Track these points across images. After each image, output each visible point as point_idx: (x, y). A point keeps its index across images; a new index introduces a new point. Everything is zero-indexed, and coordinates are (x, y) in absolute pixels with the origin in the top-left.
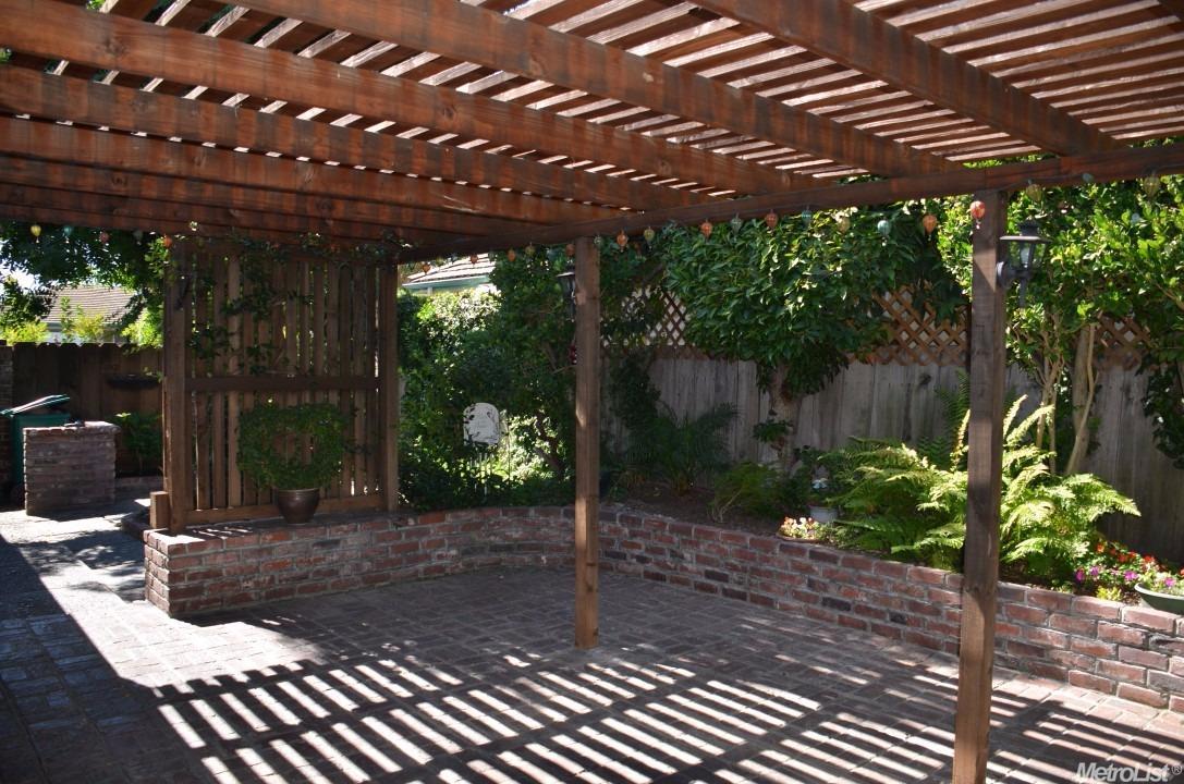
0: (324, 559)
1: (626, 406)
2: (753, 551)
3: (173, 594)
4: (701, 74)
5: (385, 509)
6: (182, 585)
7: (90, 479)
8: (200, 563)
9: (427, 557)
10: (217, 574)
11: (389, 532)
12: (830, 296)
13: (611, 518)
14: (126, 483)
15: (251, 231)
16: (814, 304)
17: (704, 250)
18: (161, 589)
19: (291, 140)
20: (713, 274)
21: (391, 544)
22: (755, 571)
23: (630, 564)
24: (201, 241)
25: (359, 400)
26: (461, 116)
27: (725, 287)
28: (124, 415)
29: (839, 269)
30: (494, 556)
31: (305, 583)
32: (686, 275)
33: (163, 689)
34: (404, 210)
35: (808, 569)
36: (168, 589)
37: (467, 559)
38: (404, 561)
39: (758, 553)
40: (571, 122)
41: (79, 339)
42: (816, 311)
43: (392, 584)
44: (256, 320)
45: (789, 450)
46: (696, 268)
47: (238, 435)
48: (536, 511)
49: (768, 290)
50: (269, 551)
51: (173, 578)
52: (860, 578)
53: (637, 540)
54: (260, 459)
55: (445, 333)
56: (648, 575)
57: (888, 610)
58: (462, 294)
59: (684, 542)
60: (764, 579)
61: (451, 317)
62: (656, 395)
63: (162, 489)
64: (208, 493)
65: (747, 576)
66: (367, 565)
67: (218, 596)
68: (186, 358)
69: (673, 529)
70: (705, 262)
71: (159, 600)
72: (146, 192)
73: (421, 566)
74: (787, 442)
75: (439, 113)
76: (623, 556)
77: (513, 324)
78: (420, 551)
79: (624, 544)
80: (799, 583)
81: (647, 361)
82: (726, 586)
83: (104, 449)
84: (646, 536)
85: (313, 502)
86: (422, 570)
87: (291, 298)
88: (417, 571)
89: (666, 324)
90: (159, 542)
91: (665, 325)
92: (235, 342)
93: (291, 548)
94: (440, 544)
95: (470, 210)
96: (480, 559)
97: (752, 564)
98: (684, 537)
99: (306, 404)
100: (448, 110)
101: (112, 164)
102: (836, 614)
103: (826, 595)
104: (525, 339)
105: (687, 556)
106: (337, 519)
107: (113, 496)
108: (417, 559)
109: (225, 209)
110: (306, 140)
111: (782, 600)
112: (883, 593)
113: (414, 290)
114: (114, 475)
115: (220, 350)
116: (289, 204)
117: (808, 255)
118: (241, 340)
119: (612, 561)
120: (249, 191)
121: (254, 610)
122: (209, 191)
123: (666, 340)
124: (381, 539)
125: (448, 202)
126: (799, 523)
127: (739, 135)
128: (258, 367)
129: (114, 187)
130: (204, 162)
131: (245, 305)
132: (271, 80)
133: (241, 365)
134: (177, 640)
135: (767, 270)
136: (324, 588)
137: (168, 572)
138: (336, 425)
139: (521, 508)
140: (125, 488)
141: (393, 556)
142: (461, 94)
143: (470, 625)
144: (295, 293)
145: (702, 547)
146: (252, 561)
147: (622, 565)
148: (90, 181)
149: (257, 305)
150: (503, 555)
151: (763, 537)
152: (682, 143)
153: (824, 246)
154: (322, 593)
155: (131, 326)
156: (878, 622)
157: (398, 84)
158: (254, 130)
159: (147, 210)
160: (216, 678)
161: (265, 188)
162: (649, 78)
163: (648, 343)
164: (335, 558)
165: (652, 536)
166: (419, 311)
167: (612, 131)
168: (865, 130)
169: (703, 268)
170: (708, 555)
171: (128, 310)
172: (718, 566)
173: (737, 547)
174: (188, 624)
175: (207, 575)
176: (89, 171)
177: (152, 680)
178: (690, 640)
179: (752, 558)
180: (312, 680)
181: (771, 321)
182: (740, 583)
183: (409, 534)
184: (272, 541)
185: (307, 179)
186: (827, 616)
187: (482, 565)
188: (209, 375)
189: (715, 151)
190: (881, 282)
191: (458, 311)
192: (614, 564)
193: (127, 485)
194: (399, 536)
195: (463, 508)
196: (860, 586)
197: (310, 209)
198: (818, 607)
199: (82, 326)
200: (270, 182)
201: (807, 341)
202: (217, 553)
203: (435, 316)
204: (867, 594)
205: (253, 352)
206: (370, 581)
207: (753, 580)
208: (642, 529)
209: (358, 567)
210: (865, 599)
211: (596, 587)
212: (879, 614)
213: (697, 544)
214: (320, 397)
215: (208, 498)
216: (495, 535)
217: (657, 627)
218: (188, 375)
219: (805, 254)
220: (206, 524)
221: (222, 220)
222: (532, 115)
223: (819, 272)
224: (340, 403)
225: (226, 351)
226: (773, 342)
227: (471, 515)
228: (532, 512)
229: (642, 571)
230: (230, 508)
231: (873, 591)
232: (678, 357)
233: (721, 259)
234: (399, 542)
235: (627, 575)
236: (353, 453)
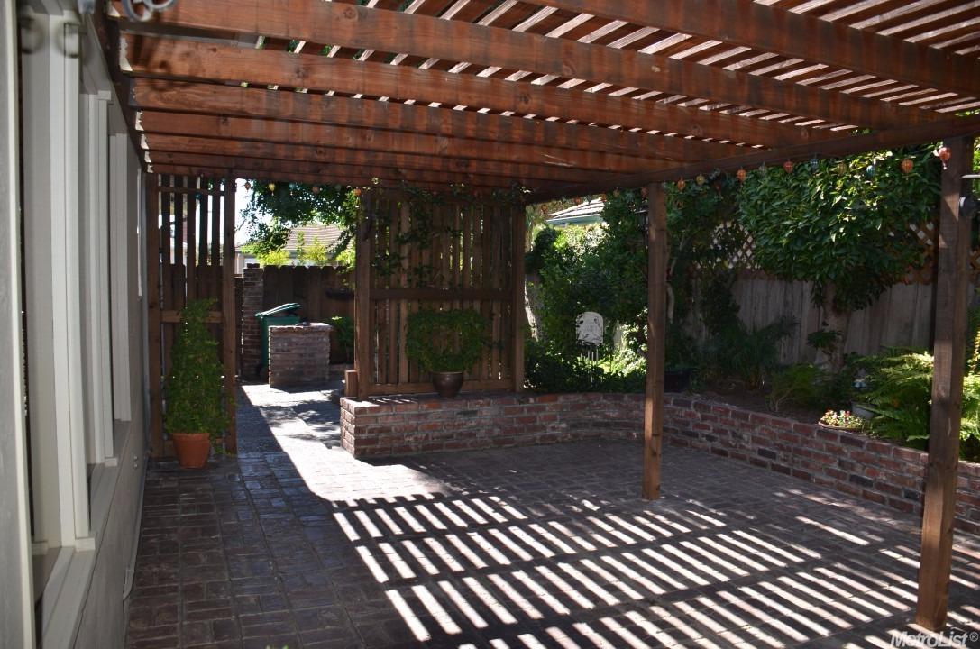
0: (465, 424)
1: (713, 318)
2: (796, 434)
3: (357, 442)
4: (700, 63)
5: (513, 391)
6: (363, 436)
7: (312, 364)
8: (377, 422)
9: (543, 428)
10: (388, 430)
11: (515, 408)
12: (868, 226)
13: (687, 404)
14: (336, 368)
15: (417, 183)
16: (854, 233)
17: (767, 190)
18: (350, 439)
19: (425, 122)
20: (774, 210)
21: (516, 416)
22: (798, 451)
23: (701, 441)
24: (381, 191)
25: (496, 308)
26: (535, 101)
27: (783, 220)
28: (337, 318)
29: (875, 204)
30: (596, 431)
31: (451, 441)
32: (753, 210)
33: (338, 503)
34: (521, 166)
35: (840, 451)
36: (353, 438)
37: (574, 431)
38: (525, 430)
39: (800, 436)
40: (620, 100)
41: (308, 263)
42: (855, 239)
43: (516, 446)
44: (421, 248)
45: (838, 355)
46: (761, 205)
47: (406, 332)
48: (630, 397)
49: (816, 222)
50: (426, 416)
51: (358, 431)
52: (881, 460)
53: (707, 423)
54: (420, 349)
55: (574, 258)
56: (714, 451)
57: (904, 488)
58: (588, 228)
59: (742, 425)
60: (804, 458)
61: (579, 246)
62: (737, 309)
63: (352, 368)
64: (384, 372)
65: (791, 455)
66: (497, 431)
67: (389, 446)
68: (371, 276)
69: (735, 415)
70: (768, 200)
71: (348, 447)
72: (338, 160)
73: (538, 434)
74: (836, 348)
75: (519, 100)
76: (696, 435)
77: (617, 251)
78: (538, 423)
79: (697, 426)
80: (832, 462)
81: (730, 282)
82: (774, 462)
83: (321, 342)
84: (714, 419)
85: (460, 381)
86: (538, 437)
87: (447, 232)
88: (535, 439)
89: (746, 250)
90: (351, 405)
91: (744, 252)
92: (405, 264)
93: (441, 414)
94: (554, 419)
95: (565, 165)
96: (583, 432)
97: (795, 445)
98: (743, 422)
99: (456, 310)
100: (525, 98)
101: (313, 142)
102: (861, 489)
103: (854, 473)
104: (626, 262)
105: (745, 437)
106: (477, 395)
107: (327, 377)
108: (535, 429)
109: (396, 170)
110: (436, 121)
111: (818, 475)
112: (899, 474)
113: (555, 225)
114: (328, 361)
115: (394, 270)
116: (437, 164)
117: (850, 193)
118: (410, 262)
119: (688, 439)
120: (409, 156)
121: (413, 458)
122: (381, 156)
123: (746, 265)
124: (508, 412)
125: (548, 159)
126: (839, 414)
127: (738, 106)
128: (422, 282)
129: (317, 156)
130: (372, 138)
131: (413, 236)
132: (401, 86)
133: (409, 281)
134: (358, 473)
135: (816, 205)
136: (465, 445)
137: (354, 426)
138: (477, 326)
139: (618, 394)
140: (336, 372)
141: (517, 426)
142: (534, 85)
143: (566, 478)
144: (449, 229)
145: (756, 430)
146: (413, 422)
147: (695, 441)
148: (302, 154)
149: (422, 236)
150: (603, 430)
151: (806, 424)
152: (711, 110)
153: (862, 185)
154: (463, 449)
155: (343, 253)
156: (895, 497)
157: (489, 82)
158: (400, 116)
159: (341, 170)
160: (375, 499)
161: (419, 154)
162: (657, 69)
163: (731, 266)
164: (473, 424)
165: (719, 420)
166: (555, 241)
167: (653, 105)
168: (852, 93)
169: (766, 205)
170: (761, 437)
171: (340, 242)
172: (768, 446)
173: (784, 431)
174: (366, 464)
175: (381, 430)
176: (302, 147)
177: (332, 497)
178: (734, 500)
179: (795, 440)
180: (440, 506)
181: (818, 248)
182: (785, 460)
183: (530, 409)
184: (427, 409)
185: (444, 146)
186: (853, 491)
187: (585, 437)
188: (387, 287)
189: (741, 115)
190: (913, 214)
191: (584, 241)
192: (689, 441)
193: (337, 369)
194: (522, 410)
195: (574, 392)
196: (882, 467)
197: (452, 167)
198: (846, 483)
199: (311, 253)
200: (418, 150)
201: (848, 263)
202: (388, 415)
203: (567, 245)
204: (886, 474)
205: (416, 271)
206: (499, 443)
207: (796, 459)
208: (711, 414)
209: (490, 431)
210: (884, 478)
211: (659, 452)
212: (895, 491)
213: (752, 427)
214: (467, 305)
215: (384, 376)
216: (597, 414)
217: (712, 488)
218: (371, 287)
219: (847, 193)
220: (381, 395)
221: (392, 176)
222: (589, 97)
223: (858, 207)
224: (481, 310)
225: (399, 270)
226: (820, 265)
227: (578, 398)
228: (626, 397)
229: (710, 448)
230: (400, 384)
231: (891, 472)
232: (755, 278)
233: (780, 198)
234: (521, 415)
235: (698, 450)
236: (491, 347)
